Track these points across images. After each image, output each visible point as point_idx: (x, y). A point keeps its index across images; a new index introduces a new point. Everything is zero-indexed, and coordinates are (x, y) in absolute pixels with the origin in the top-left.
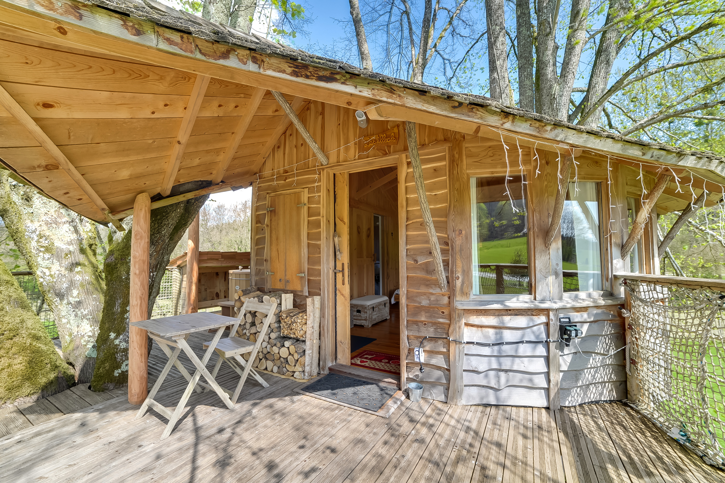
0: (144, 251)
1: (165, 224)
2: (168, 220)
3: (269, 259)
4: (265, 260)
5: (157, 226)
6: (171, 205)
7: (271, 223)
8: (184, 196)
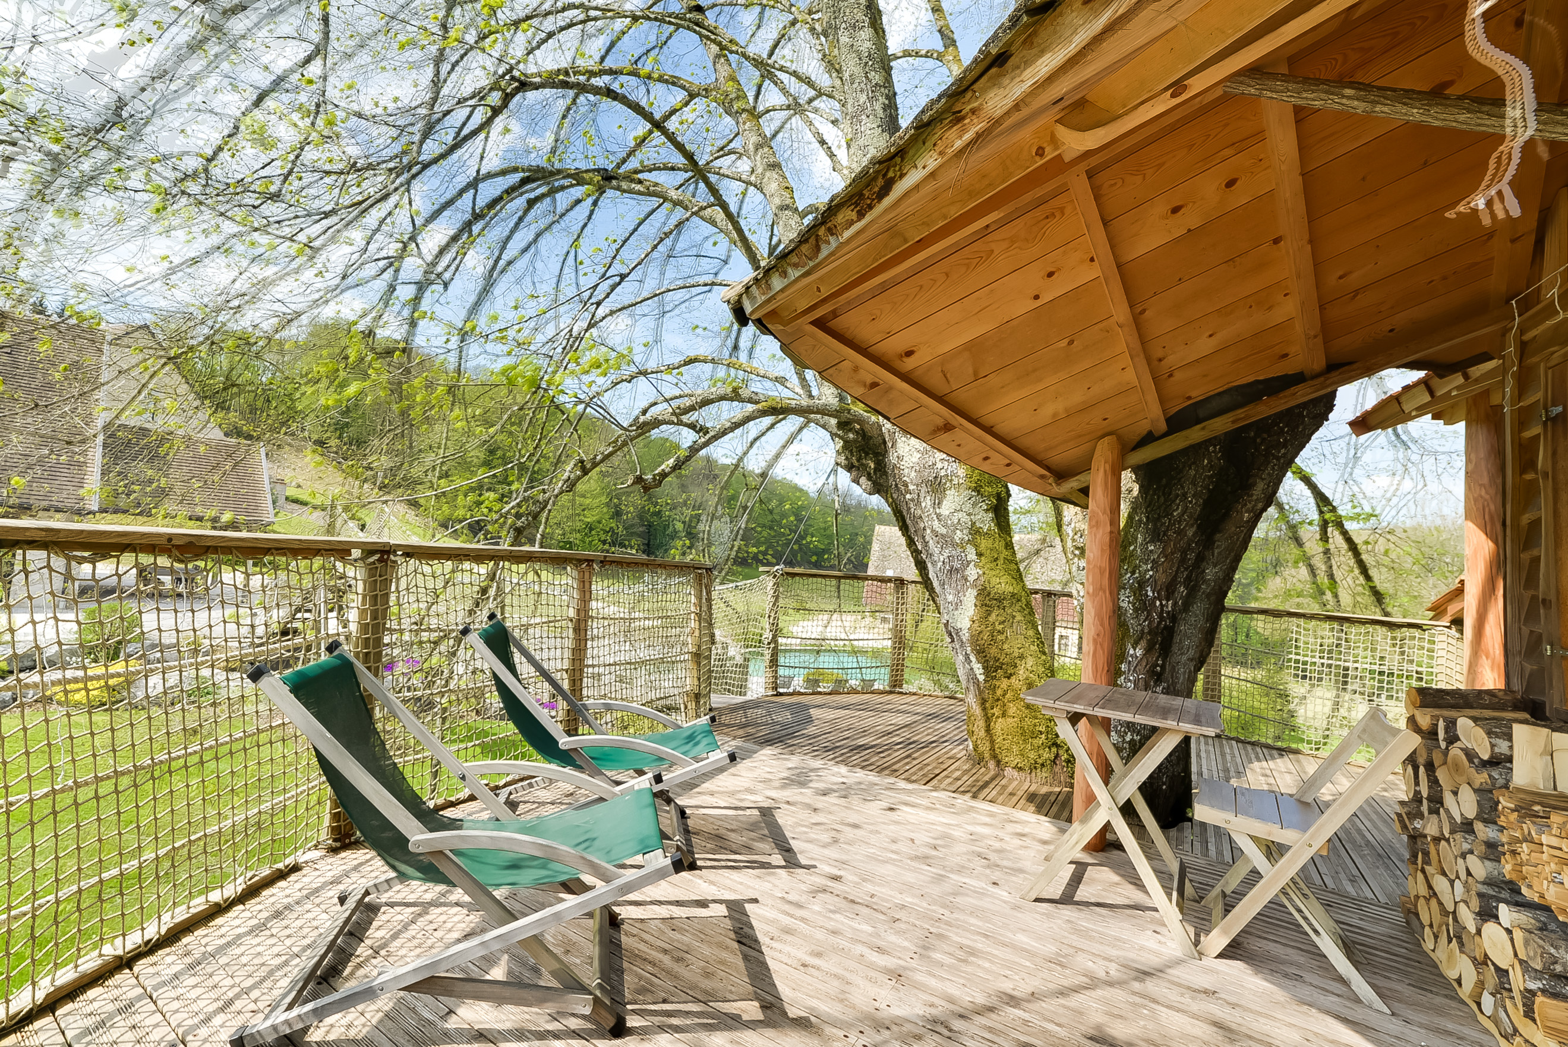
0: (1102, 550)
1: (1177, 496)
2: (1183, 487)
3: (1552, 597)
4: (1544, 601)
5: (1162, 499)
6: (1184, 451)
7: (1554, 463)
8: (1203, 428)
